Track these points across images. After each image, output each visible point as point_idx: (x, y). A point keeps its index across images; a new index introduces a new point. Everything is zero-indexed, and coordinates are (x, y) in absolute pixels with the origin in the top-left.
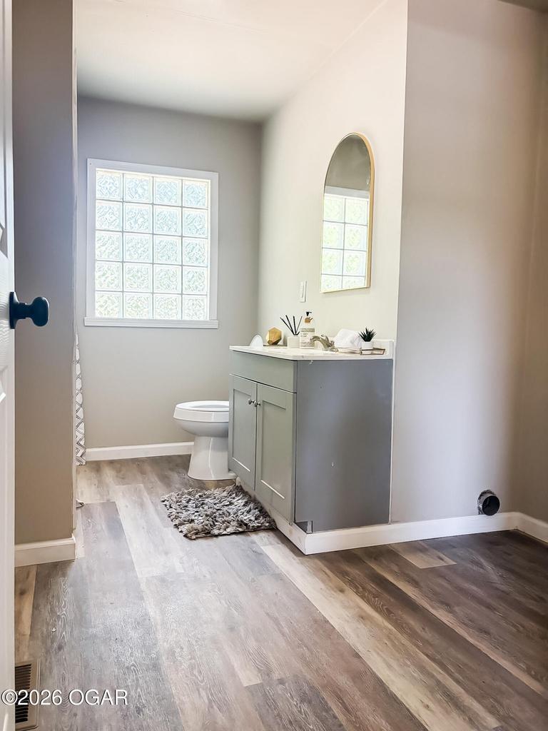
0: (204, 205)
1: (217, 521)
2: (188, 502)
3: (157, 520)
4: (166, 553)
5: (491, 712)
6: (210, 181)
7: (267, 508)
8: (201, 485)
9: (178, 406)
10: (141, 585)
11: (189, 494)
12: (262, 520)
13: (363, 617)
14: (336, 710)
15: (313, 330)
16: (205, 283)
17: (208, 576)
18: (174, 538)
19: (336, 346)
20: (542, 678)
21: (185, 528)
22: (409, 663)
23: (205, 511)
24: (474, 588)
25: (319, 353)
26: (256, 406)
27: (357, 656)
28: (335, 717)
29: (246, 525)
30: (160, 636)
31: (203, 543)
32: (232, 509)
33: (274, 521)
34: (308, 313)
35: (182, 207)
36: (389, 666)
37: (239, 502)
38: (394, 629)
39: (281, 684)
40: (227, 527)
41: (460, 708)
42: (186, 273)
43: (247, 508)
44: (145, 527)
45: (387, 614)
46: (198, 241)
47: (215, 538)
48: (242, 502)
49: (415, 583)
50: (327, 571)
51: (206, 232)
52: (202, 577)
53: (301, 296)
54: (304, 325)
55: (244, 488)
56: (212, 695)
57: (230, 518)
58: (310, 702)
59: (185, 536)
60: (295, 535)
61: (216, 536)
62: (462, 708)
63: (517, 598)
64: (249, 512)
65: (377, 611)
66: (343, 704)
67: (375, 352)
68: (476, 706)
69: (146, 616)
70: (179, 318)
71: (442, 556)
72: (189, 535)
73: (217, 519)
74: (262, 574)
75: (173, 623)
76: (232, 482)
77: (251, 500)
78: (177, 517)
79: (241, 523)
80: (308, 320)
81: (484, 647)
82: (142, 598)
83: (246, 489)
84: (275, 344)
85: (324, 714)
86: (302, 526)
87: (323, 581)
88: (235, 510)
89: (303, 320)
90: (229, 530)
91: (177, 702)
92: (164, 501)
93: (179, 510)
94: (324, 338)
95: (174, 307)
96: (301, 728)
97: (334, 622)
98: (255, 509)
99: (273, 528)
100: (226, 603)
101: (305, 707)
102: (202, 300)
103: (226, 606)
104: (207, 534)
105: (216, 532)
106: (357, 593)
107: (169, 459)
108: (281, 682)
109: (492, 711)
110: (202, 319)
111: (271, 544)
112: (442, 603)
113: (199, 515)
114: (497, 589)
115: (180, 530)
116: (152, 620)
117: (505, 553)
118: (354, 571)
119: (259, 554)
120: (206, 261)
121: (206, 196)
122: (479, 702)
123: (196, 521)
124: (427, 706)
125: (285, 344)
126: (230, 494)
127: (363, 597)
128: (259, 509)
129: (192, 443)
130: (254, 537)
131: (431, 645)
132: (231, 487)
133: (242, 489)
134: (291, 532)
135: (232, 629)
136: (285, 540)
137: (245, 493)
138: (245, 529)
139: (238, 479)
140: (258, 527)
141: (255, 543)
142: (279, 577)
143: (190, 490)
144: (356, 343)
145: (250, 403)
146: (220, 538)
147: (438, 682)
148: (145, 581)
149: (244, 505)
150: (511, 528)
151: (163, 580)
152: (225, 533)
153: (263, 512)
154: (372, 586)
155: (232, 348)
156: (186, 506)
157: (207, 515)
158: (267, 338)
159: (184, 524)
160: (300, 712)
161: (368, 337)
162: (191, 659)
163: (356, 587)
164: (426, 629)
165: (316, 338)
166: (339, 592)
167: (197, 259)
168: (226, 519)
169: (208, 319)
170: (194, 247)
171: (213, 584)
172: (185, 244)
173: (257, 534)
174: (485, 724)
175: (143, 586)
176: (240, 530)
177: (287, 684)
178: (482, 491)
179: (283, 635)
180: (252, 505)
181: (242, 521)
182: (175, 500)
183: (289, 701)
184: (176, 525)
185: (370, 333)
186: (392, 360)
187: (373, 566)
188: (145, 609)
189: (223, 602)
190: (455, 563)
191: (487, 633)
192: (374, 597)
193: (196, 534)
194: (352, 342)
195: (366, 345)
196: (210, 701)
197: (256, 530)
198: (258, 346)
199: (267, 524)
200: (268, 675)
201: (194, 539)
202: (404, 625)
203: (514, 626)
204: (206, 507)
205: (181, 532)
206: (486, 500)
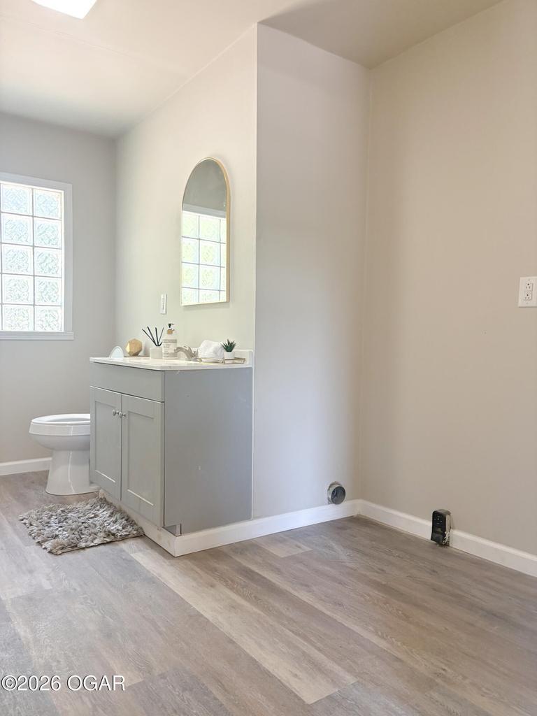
0: (57, 216)
1: (82, 534)
2: (50, 518)
3: (17, 540)
4: (31, 572)
5: (348, 671)
6: (63, 192)
7: (134, 516)
8: (62, 500)
9: (33, 421)
10: (7, 606)
11: (50, 510)
12: (129, 528)
13: (234, 607)
14: (216, 692)
15: (175, 341)
16: (59, 293)
17: (79, 589)
18: (37, 556)
19: (200, 356)
20: (387, 636)
21: (48, 545)
22: (277, 641)
23: (70, 525)
24: (327, 568)
25: (183, 362)
26: (121, 417)
27: (231, 642)
28: (215, 699)
29: (113, 535)
30: (34, 653)
31: (70, 557)
32: (98, 521)
33: (141, 528)
34: (170, 325)
35: (33, 216)
36: (261, 646)
37: (104, 514)
38: (262, 613)
39: (161, 678)
40: (95, 539)
41: (324, 673)
42: (38, 283)
43: (113, 519)
44: (4, 548)
45: (255, 600)
46: (50, 251)
47: (82, 551)
48: (107, 514)
49: (278, 571)
50: (198, 570)
51: (59, 242)
52: (72, 591)
53: (162, 307)
54: (165, 336)
55: (108, 499)
56: (95, 699)
57: (97, 529)
58: (191, 690)
59: (50, 552)
60: (165, 539)
61: (83, 549)
62: (325, 672)
63: (363, 572)
64: (115, 522)
65: (246, 600)
66: (223, 686)
67: (236, 361)
68: (337, 668)
69: (16, 636)
70: (31, 329)
71: (299, 544)
72: (54, 551)
73: (83, 532)
74: (134, 580)
75: (47, 640)
76: (95, 494)
77: (116, 511)
78: (39, 535)
79: (109, 534)
80: (170, 332)
81: (339, 617)
82: (9, 620)
83: (110, 500)
84: (136, 355)
85: (205, 697)
86: (171, 530)
87: (195, 579)
88: (101, 522)
89: (165, 331)
90: (97, 542)
91: (60, 712)
92: (22, 520)
93: (41, 527)
94: (188, 349)
95: (26, 319)
96: (184, 714)
97: (208, 614)
98: (122, 519)
99: (141, 535)
100: (100, 612)
101: (187, 695)
102: (56, 311)
103: (100, 615)
104: (74, 547)
105: (83, 545)
106: (227, 586)
107: (23, 477)
108: (163, 676)
109: (350, 670)
110: (56, 330)
111: (140, 550)
112: (302, 585)
113: (64, 530)
114: (347, 567)
115: (43, 547)
116: (23, 639)
117: (352, 535)
118: (222, 567)
119: (131, 561)
120: (59, 272)
121: (59, 207)
122: (339, 665)
123: (60, 536)
124: (296, 675)
125: (146, 355)
126: (93, 507)
127: (232, 589)
128: (126, 518)
129: (50, 459)
130: (123, 546)
131: (295, 622)
132: (94, 500)
133: (105, 501)
134: (159, 537)
135: (109, 636)
136: (155, 545)
137: (110, 505)
138: (112, 539)
139: (101, 491)
140: (126, 535)
141: (124, 551)
142: (151, 581)
143: (51, 506)
144: (218, 354)
145: (114, 415)
146: (88, 550)
147: (304, 653)
148: (10, 602)
149: (110, 516)
150: (354, 514)
151: (30, 599)
152: (92, 544)
153: (130, 521)
154: (240, 579)
155: (93, 359)
156: (48, 523)
157: (72, 529)
158: (128, 349)
159: (47, 541)
160: (183, 700)
161: (229, 347)
162: (69, 670)
163: (226, 581)
164: (290, 609)
165: (179, 349)
166: (210, 587)
167: (50, 270)
168: (93, 531)
169: (63, 331)
170: (47, 257)
171: (86, 596)
172: (36, 255)
173: (125, 542)
174: (345, 682)
175: (9, 608)
176: (108, 540)
177: (168, 678)
178: (331, 483)
179: (160, 633)
180: (118, 516)
181: (109, 532)
182: (35, 517)
183: (171, 692)
184: (39, 542)
185: (232, 343)
186: (251, 369)
187: (238, 560)
188: (14, 630)
189: (97, 611)
190: (310, 549)
191: (341, 605)
192: (243, 588)
193: (63, 548)
194: (215, 352)
195: (227, 355)
196: (94, 706)
197: (124, 538)
198: (117, 357)
199: (135, 532)
200: (149, 672)
201: (60, 554)
202: (271, 609)
203: (362, 596)
204: (70, 522)
205: (45, 548)
206: (334, 492)
